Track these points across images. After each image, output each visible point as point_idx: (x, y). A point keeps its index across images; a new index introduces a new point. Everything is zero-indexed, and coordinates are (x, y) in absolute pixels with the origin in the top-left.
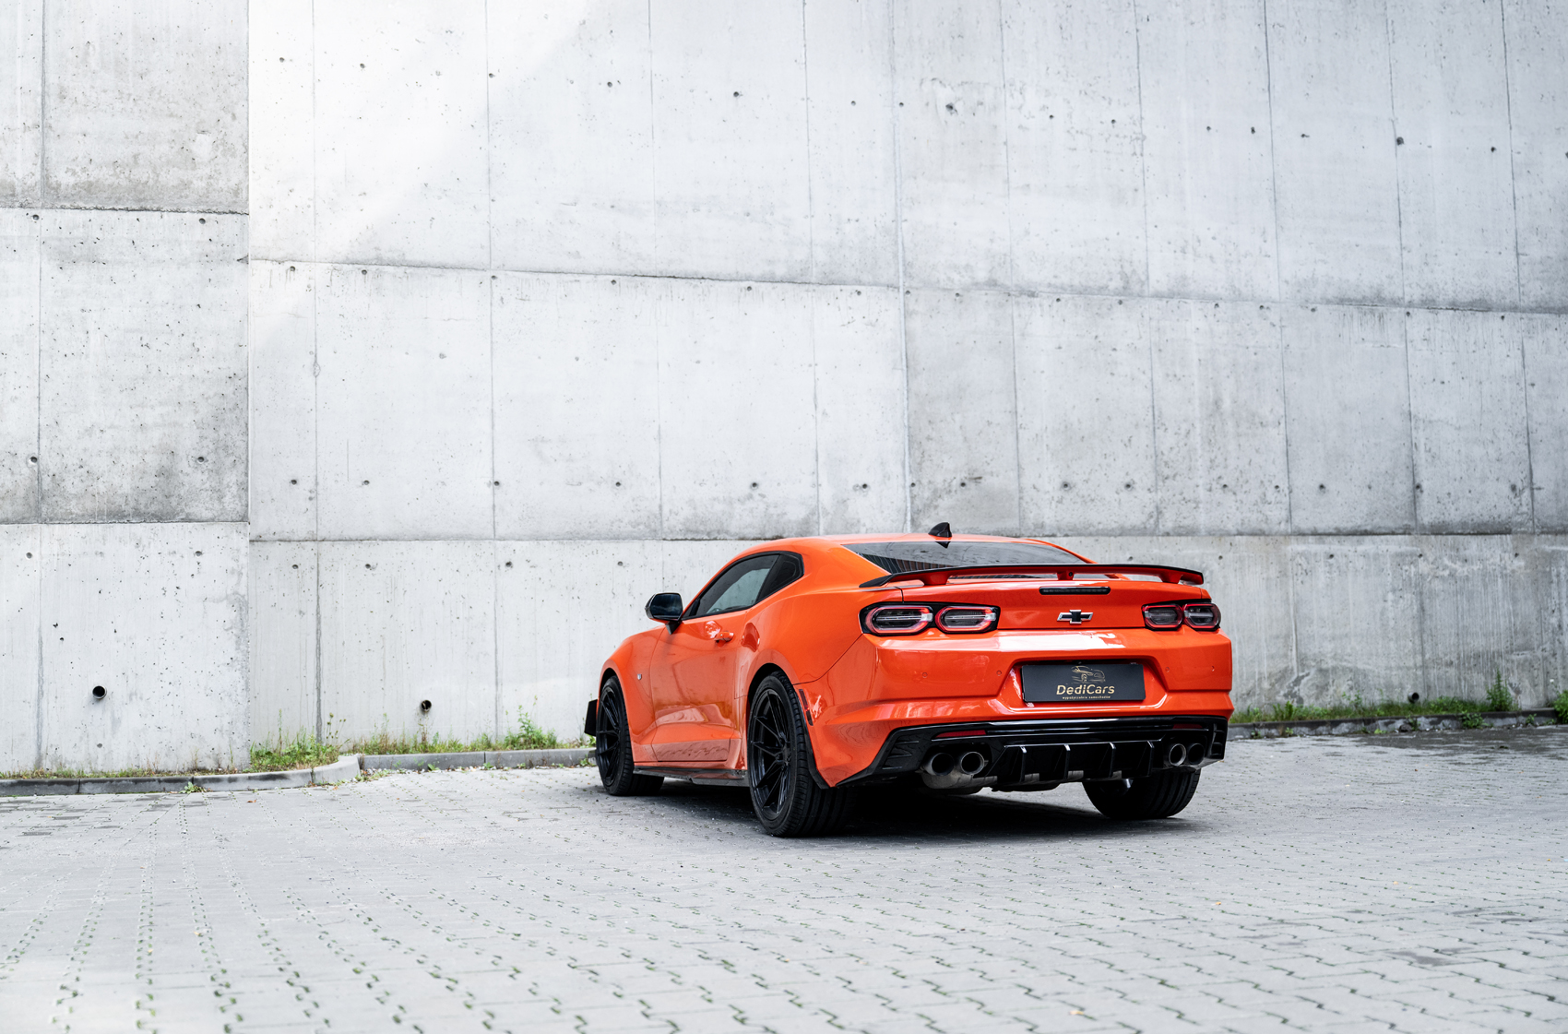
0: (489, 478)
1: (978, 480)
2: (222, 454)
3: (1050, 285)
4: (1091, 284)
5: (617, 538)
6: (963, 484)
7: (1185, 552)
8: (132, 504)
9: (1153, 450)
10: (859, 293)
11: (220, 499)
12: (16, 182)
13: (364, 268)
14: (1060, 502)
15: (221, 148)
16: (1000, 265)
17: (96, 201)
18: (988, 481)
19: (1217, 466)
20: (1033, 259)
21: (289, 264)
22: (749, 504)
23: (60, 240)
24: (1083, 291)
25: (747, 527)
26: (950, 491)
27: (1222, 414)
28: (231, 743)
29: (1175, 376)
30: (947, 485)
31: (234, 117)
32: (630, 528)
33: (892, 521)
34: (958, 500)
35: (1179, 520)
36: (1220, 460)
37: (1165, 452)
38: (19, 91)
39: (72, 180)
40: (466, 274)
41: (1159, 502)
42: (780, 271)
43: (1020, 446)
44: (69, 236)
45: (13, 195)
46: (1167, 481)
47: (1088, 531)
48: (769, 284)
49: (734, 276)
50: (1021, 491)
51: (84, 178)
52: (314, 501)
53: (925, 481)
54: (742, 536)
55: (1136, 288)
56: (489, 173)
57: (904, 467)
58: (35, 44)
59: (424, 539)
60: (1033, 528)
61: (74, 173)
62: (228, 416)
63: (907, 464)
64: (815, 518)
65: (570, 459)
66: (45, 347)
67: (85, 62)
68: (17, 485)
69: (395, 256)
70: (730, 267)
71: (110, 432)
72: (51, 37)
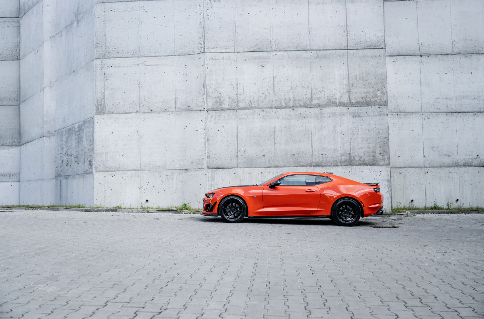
0: (423, 155)
2: (384, 152)
5: (449, 167)
8: (368, 162)
11: (384, 161)
12: (345, 102)
13: (397, 114)
15: (382, 93)
17: (359, 105)
22: (477, 160)
23: (353, 113)
25: (476, 164)
28: (388, 207)
31: (384, 87)
32: (452, 165)
38: (345, 85)
39: (355, 101)
40: (417, 114)
42: (482, 110)
44: (355, 112)
45: (344, 105)
48: (480, 113)
49: (472, 112)
51: (357, 101)
54: (475, 166)
56: (421, 93)
58: (347, 76)
59: (410, 167)
61: (355, 100)
62: (385, 145)
65: (439, 151)
66: (351, 133)
67: (356, 79)
68: (347, 159)
69: (403, 111)
70: (471, 110)
71: (363, 149)
72: (350, 74)
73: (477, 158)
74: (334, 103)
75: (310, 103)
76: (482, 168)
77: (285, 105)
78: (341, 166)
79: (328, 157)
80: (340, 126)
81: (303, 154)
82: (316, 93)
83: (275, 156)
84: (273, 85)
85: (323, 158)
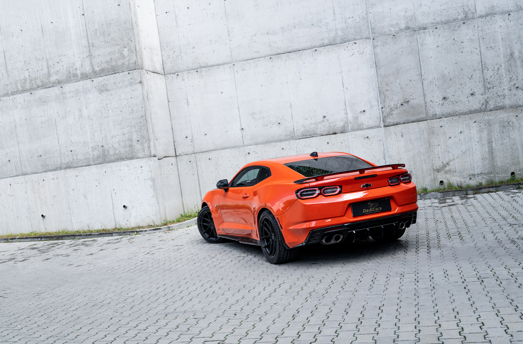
0: (240, 128)
1: (408, 102)
2: (143, 139)
3: (432, 23)
4: (450, 19)
5: (281, 141)
6: (402, 105)
7: (499, 116)
8: (125, 155)
9: (483, 78)
10: (355, 43)
11: (144, 151)
12: (87, 73)
13: (197, 70)
14: (443, 105)
15: (130, 51)
16: (410, 20)
17: (105, 73)
18: (412, 102)
19: (513, 80)
20: (424, 15)
21: (176, 74)
22: (323, 124)
23: (99, 86)
24: (447, 22)
25: (323, 131)
26: (397, 108)
27: (514, 58)
29: (491, 47)
30: (395, 106)
31: (132, 41)
32: (284, 137)
33: (375, 122)
34: (400, 111)
35: (496, 104)
36: (514, 77)
37: (488, 78)
38: (84, 47)
39: (99, 69)
40: (226, 66)
41: (486, 99)
42: (326, 42)
43: (424, 87)
44: (100, 84)
45: (87, 76)
46: (490, 90)
47: (455, 114)
48: (323, 47)
49: (310, 47)
50: (426, 103)
51: (101, 67)
52: (193, 142)
53: (387, 106)
54: (322, 134)
55: (470, 16)
56: (228, 32)
57: (378, 102)
58: (85, 33)
59: (224, 149)
60: (432, 116)
61: (99, 67)
62: (143, 128)
63: (379, 101)
64: (347, 125)
65: (263, 118)
66: (100, 116)
67: (96, 35)
68: (100, 154)
69: (205, 65)
70: (308, 45)
71: (117, 137)
72: (88, 30)
73: (323, 121)
74: (75, 76)
75: (48, 81)
76: (333, 135)
77: (21, 88)
78: (95, 165)
79: (78, 153)
80: (86, 108)
81: (50, 154)
82: (52, 65)
83: (20, 161)
84: (4, 63)
85: (72, 156)
